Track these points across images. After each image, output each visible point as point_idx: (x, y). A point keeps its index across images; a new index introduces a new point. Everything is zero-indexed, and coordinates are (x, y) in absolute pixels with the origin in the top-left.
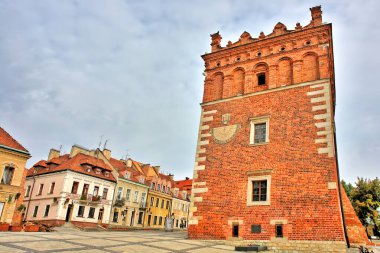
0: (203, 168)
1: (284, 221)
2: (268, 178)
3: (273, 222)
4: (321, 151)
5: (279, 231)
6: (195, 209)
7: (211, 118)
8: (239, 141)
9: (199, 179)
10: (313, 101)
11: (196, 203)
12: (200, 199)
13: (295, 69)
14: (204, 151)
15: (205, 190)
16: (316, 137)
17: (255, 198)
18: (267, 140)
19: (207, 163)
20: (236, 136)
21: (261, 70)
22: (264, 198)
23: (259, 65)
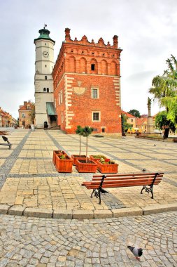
0: (70, 105)
1: (105, 127)
2: (100, 112)
3: (102, 128)
4: (117, 104)
5: (103, 130)
6: (69, 122)
7: (71, 82)
8: (86, 95)
9: (69, 110)
10: (115, 84)
11: (69, 120)
12: (71, 119)
13: (109, 68)
14: (70, 97)
15: (73, 115)
16: (116, 99)
17: (94, 119)
18: (98, 97)
19: (72, 103)
20: (85, 93)
21: (93, 62)
22: (98, 119)
23: (93, 59)
